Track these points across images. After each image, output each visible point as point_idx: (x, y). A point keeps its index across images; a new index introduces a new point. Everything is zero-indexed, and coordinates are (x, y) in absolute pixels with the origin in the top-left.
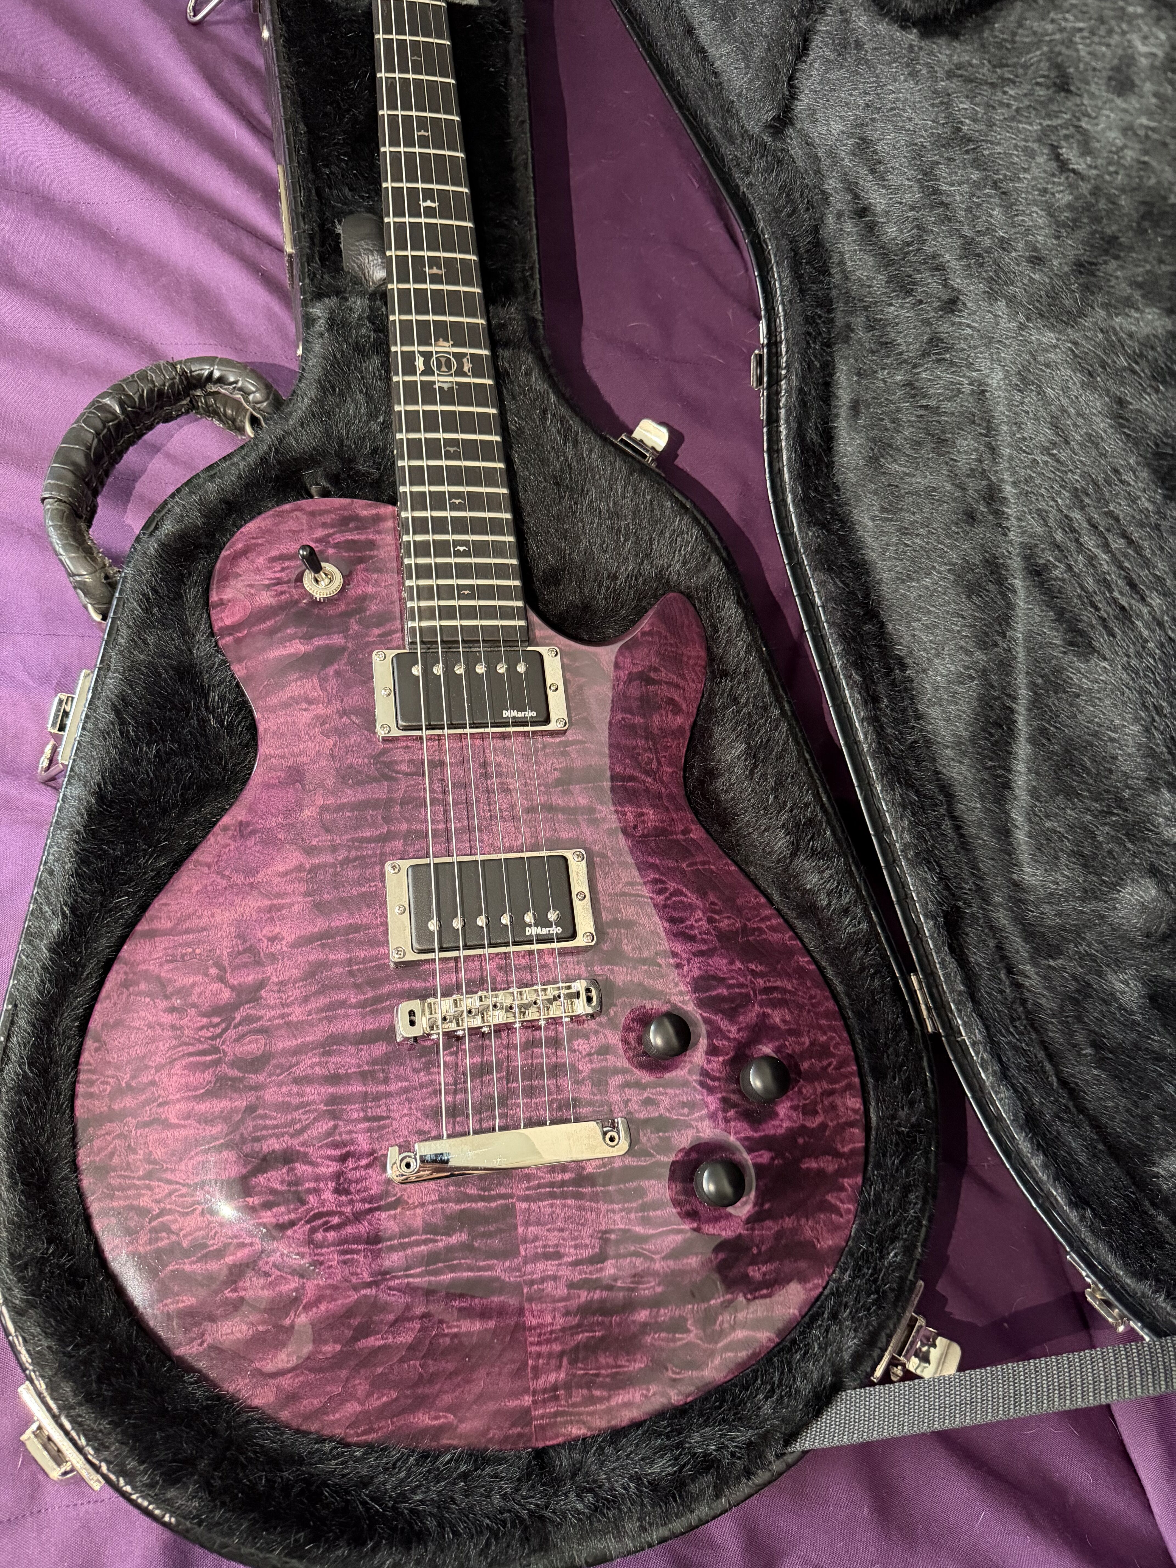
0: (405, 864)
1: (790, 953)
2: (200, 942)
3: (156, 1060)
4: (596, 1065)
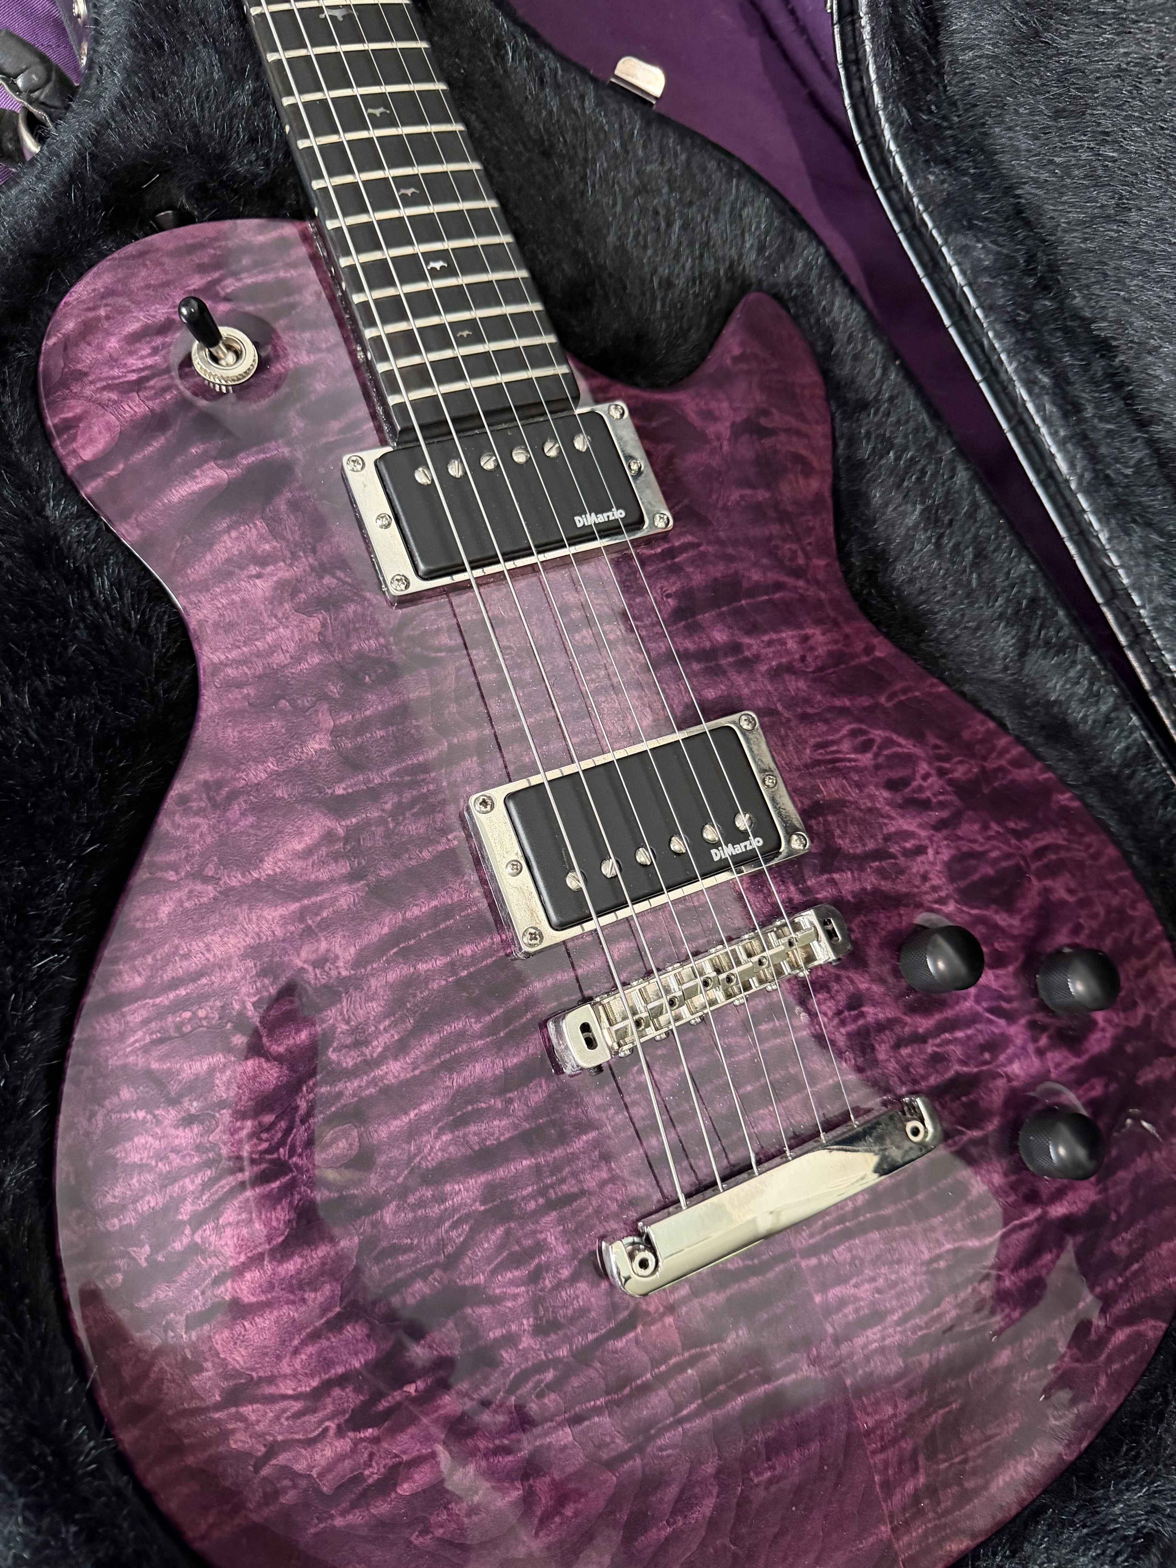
0: (499, 794)
3: (187, 1210)
4: (851, 1027)
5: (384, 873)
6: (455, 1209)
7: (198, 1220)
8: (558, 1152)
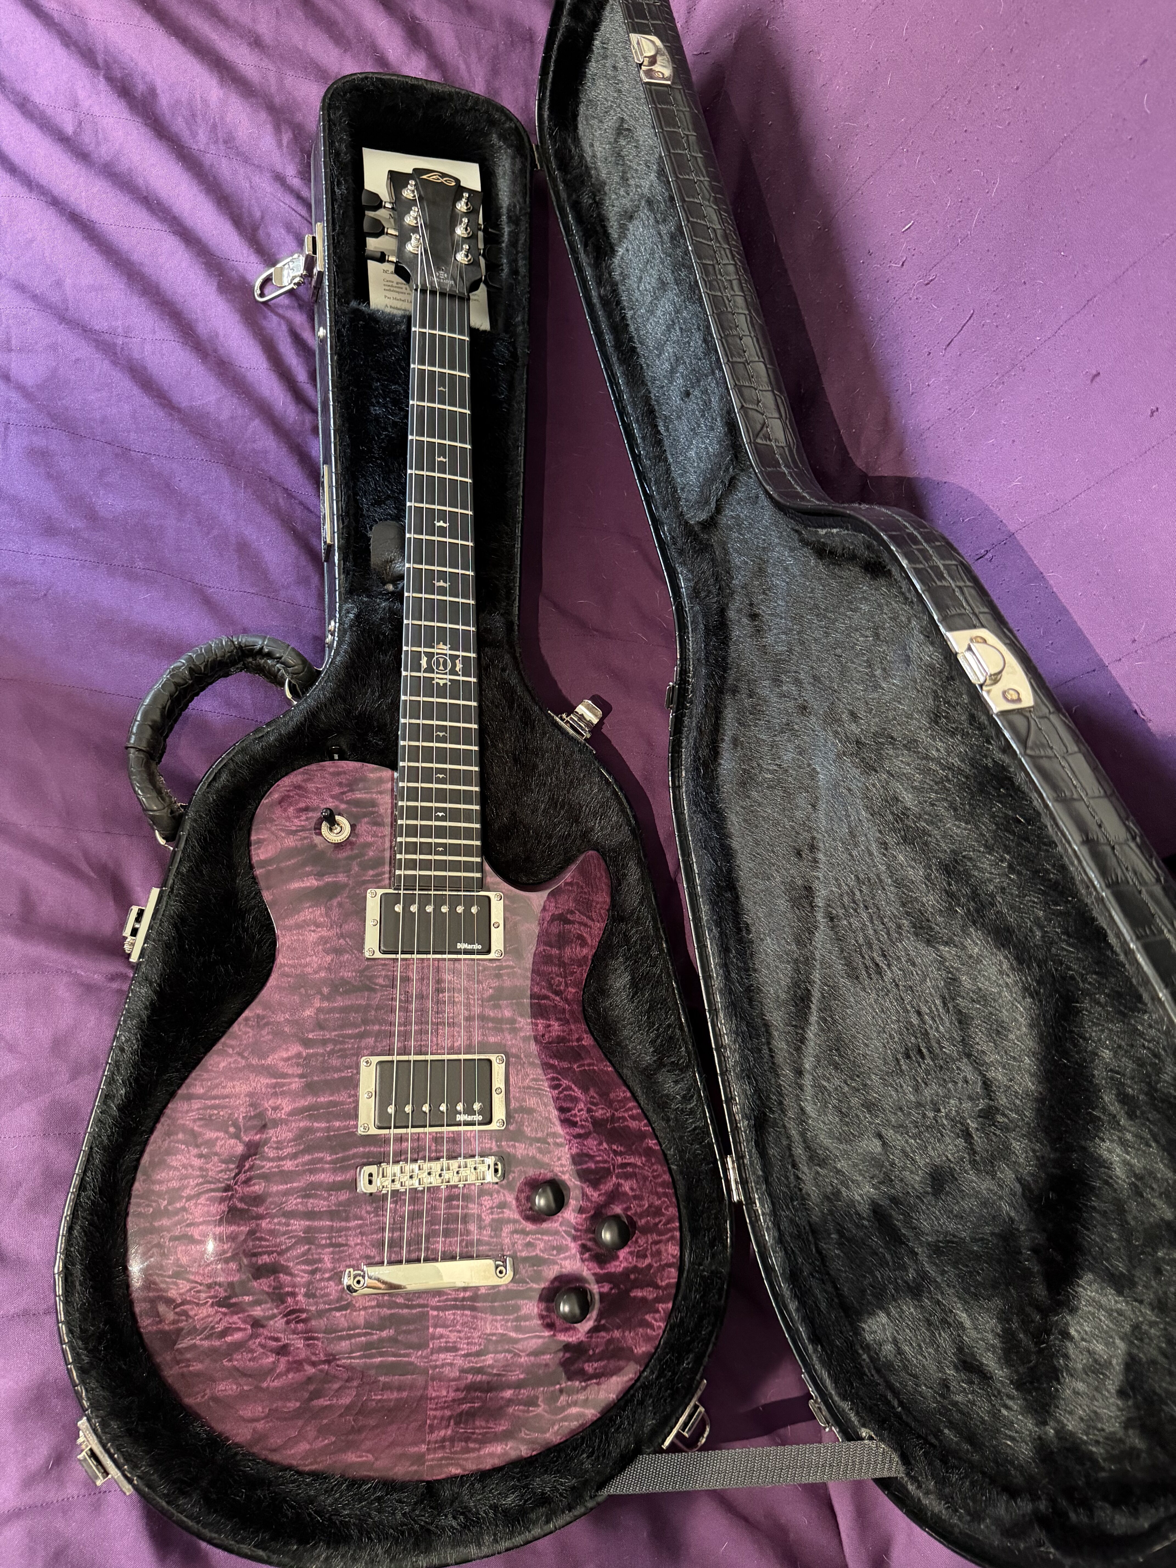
0: (375, 1059)
1: (643, 1136)
2: (224, 1107)
3: (187, 1192)
4: (495, 1216)
5: (315, 1078)
6: (292, 1231)
7: (189, 1198)
8: (343, 1224)
